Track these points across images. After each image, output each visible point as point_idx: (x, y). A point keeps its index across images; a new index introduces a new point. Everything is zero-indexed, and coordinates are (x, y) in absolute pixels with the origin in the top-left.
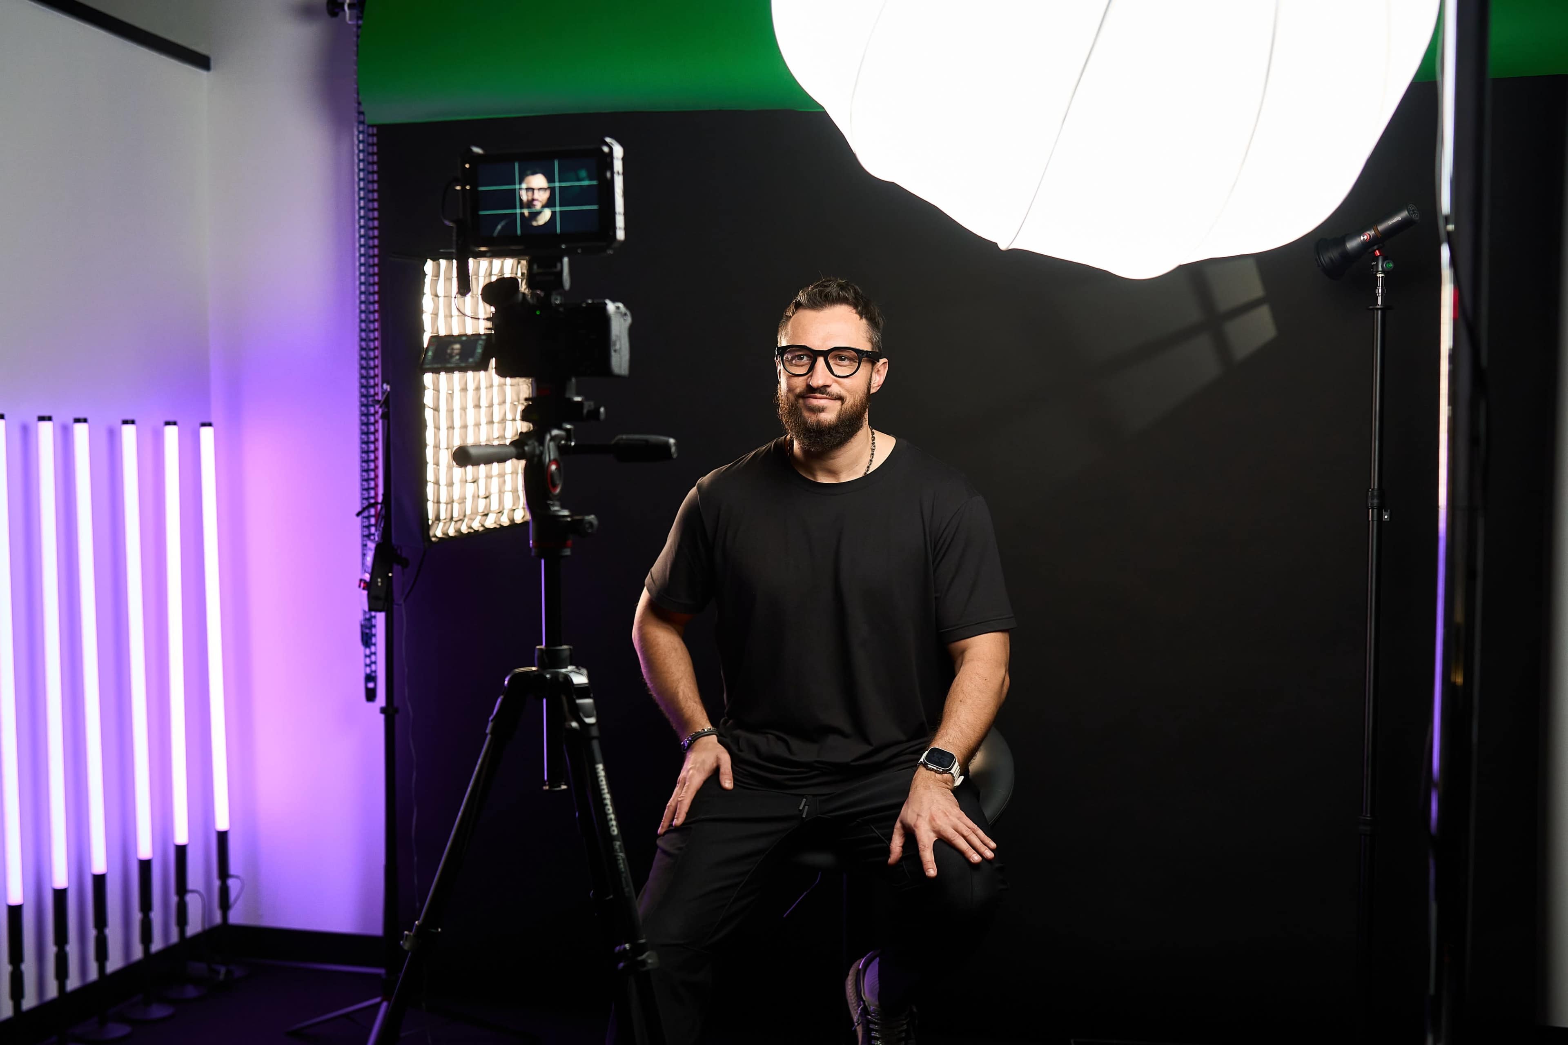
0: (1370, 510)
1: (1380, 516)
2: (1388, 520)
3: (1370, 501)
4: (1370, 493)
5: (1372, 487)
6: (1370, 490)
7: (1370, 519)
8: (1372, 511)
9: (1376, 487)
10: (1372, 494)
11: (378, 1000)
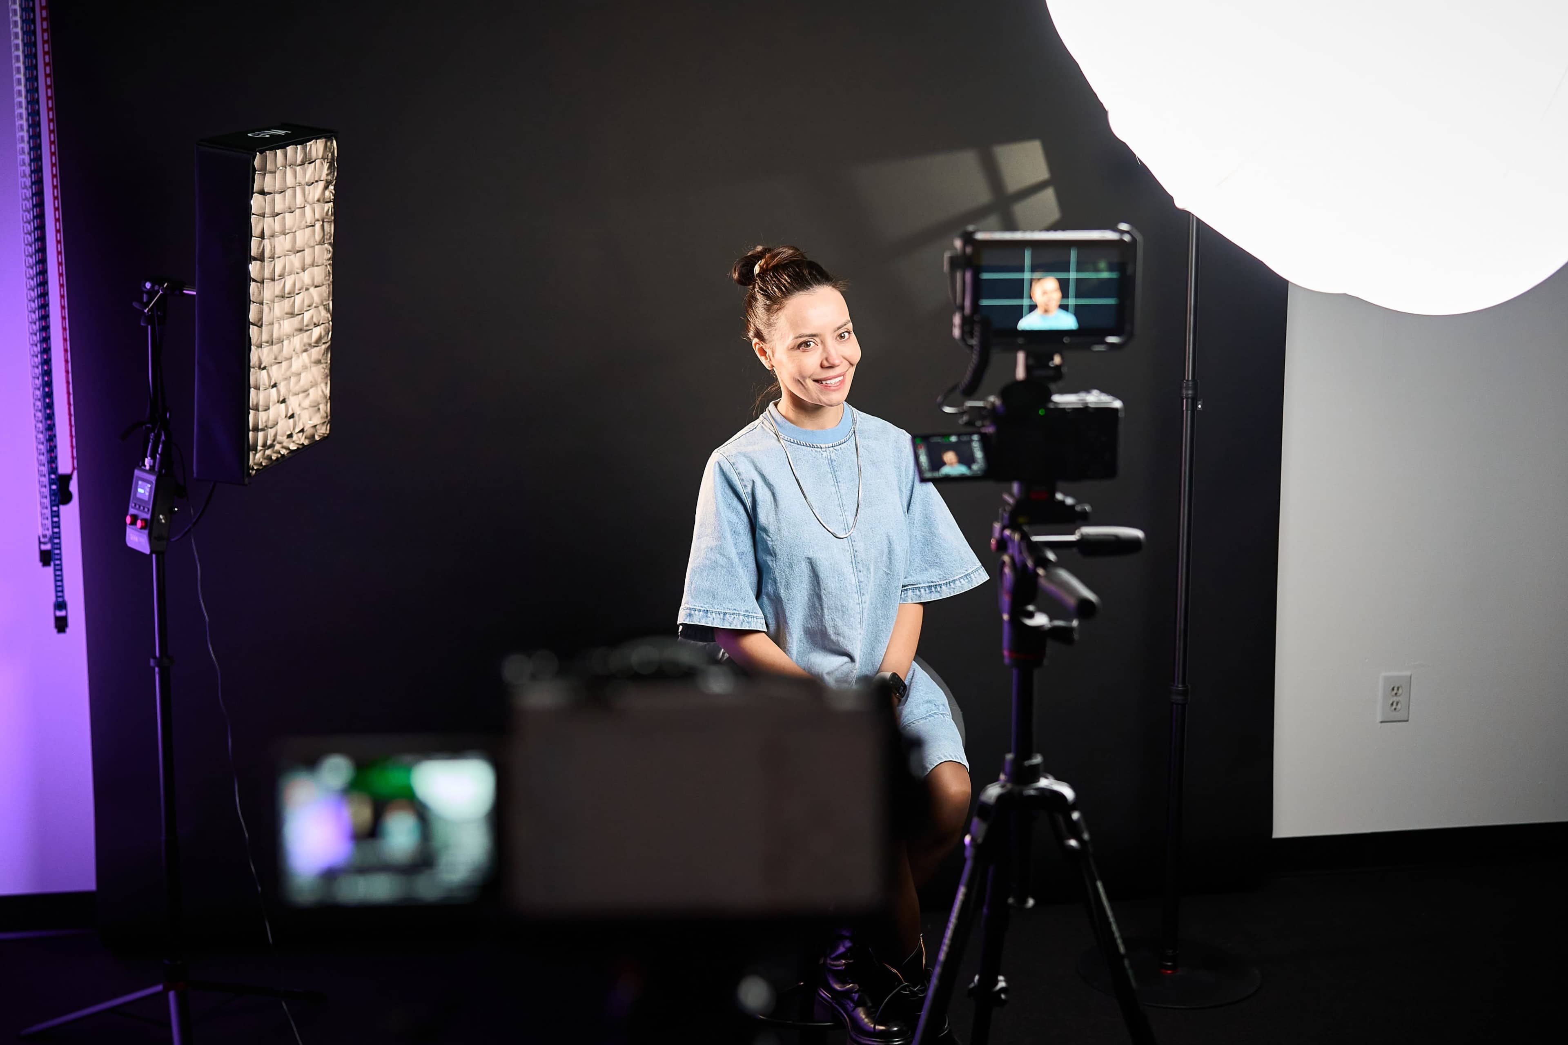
0: (1185, 401)
1: (1194, 406)
2: (1201, 409)
3: (1184, 392)
4: (1185, 384)
5: (1186, 379)
6: (1185, 381)
7: (1184, 409)
8: (1187, 401)
9: (1190, 379)
10: (1187, 385)
11: (160, 988)
